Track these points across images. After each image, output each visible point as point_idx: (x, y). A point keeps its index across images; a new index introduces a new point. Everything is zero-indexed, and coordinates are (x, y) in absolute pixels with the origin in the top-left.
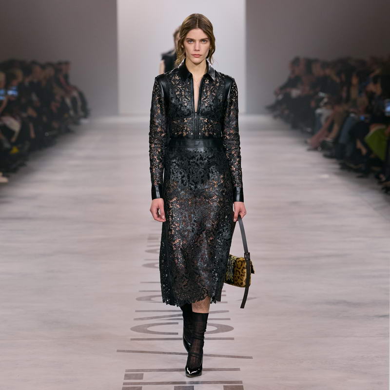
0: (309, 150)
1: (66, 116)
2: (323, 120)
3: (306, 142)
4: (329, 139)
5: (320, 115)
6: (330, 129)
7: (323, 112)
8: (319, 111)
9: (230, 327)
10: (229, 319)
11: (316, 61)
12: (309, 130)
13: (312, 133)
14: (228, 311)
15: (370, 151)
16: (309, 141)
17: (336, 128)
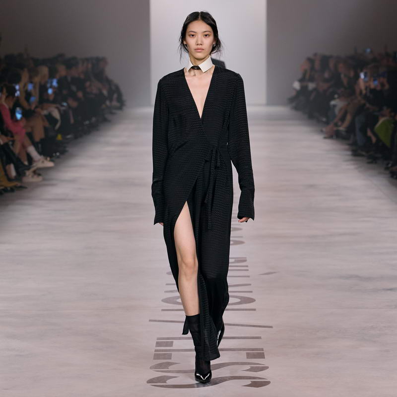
0: (325, 138)
1: (104, 106)
2: (337, 111)
3: (322, 131)
4: (342, 129)
5: (334, 106)
6: (343, 119)
7: (338, 104)
8: (333, 103)
9: (252, 299)
10: (251, 292)
11: (331, 57)
12: (324, 119)
13: (327, 123)
14: (250, 285)
15: (378, 140)
16: (324, 129)
17: (349, 118)
